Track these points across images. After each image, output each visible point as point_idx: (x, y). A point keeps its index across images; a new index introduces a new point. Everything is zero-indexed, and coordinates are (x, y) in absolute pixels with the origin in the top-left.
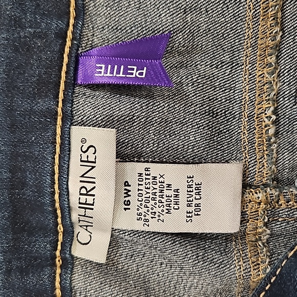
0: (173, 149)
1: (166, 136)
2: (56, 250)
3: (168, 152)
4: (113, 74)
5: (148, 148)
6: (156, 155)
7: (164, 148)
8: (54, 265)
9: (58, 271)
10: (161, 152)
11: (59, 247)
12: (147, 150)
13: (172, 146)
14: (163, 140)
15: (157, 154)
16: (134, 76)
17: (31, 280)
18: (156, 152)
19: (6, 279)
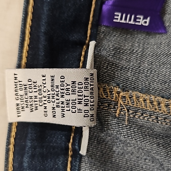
0: (162, 75)
1: (157, 66)
2: (69, 142)
3: (158, 77)
4: (126, 21)
5: (143, 74)
6: (148, 79)
7: (155, 74)
8: (67, 154)
9: (70, 159)
10: (153, 77)
11: (71, 141)
12: (142, 75)
13: (161, 73)
14: (154, 69)
15: (150, 78)
16: (140, 24)
17: (49, 164)
18: (149, 77)
19: (31, 162)
